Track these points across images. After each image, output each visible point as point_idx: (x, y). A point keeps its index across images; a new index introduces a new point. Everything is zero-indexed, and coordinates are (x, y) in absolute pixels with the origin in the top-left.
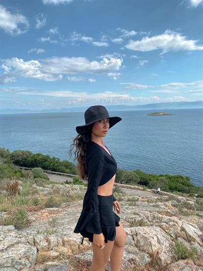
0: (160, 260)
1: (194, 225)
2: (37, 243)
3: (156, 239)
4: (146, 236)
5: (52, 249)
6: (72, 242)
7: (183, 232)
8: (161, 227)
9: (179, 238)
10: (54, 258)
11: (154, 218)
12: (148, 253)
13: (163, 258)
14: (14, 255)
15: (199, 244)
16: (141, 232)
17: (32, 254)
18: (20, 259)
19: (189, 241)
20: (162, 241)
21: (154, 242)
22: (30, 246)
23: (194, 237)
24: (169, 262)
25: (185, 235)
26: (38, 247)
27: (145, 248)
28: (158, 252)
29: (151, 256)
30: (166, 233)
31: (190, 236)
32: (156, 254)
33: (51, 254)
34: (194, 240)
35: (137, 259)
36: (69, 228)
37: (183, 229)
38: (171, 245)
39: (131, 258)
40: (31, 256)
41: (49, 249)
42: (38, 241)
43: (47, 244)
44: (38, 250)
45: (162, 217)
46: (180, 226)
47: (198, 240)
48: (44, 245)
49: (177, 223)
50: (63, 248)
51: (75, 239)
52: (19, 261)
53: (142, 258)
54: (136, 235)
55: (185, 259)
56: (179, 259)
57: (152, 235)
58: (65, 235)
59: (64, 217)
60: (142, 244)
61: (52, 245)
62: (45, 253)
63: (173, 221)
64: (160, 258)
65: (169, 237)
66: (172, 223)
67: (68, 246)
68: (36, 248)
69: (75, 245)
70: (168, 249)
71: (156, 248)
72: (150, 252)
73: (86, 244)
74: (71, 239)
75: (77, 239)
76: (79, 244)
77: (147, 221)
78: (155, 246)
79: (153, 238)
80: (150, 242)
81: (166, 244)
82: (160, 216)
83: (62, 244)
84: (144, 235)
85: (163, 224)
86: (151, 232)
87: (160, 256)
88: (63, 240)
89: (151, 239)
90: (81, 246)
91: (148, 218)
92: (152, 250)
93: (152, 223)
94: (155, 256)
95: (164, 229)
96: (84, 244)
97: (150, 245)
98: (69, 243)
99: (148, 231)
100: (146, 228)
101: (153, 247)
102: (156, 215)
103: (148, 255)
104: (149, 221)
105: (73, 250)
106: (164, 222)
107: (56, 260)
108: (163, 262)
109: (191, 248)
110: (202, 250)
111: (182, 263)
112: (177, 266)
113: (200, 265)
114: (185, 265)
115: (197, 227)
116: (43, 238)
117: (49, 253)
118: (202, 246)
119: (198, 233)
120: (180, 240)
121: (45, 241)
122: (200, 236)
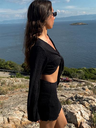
3: (79, 113)
4: (72, 111)
6: (15, 120)
8: (82, 105)
11: (76, 97)
12: (74, 124)
13: (85, 126)
16: (68, 109)
20: (83, 114)
21: (78, 115)
27: (72, 120)
28: (81, 122)
30: (87, 108)
32: (80, 124)
36: (13, 109)
38: (90, 117)
45: (82, 97)
49: (94, 101)
50: (9, 124)
51: (17, 117)
53: (70, 127)
57: (76, 111)
58: (9, 115)
59: (10, 101)
63: (91, 99)
64: (83, 126)
65: (89, 111)
66: (90, 101)
67: (12, 123)
69: (17, 121)
70: (88, 119)
71: (80, 120)
72: (75, 123)
73: (26, 121)
74: (14, 117)
75: (19, 117)
76: (21, 120)
77: (71, 100)
78: (79, 118)
79: (77, 113)
80: (75, 116)
81: (87, 116)
82: (81, 96)
83: (7, 121)
84: (70, 111)
85: (84, 102)
86: (76, 108)
87: (83, 125)
88: (8, 119)
89: (76, 113)
90: (22, 122)
91: (72, 98)
92: (77, 121)
93: (75, 102)
94: (79, 125)
95: (85, 105)
96: (24, 121)
97: (75, 118)
98: (13, 120)
99: (74, 108)
100: (72, 106)
101: (77, 119)
102: (78, 95)
103: (74, 125)
104: (73, 100)
105: (16, 126)
106: (85, 100)
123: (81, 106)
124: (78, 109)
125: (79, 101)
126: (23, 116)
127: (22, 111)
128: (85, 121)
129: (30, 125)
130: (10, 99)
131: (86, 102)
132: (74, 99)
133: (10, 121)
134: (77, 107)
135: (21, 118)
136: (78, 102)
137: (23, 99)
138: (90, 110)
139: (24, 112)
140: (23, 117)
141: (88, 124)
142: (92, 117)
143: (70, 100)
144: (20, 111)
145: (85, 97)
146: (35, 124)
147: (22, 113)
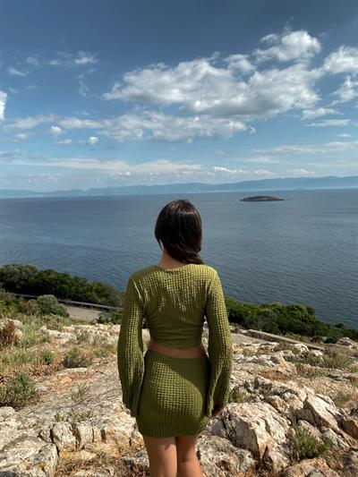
0: (271, 461)
1: (326, 397)
2: (57, 438)
3: (263, 424)
4: (245, 419)
5: (83, 448)
6: (118, 434)
7: (308, 412)
8: (270, 403)
9: (302, 422)
10: (88, 464)
11: (256, 385)
12: (250, 450)
13: (276, 458)
14: (17, 462)
15: (335, 431)
16: (238, 413)
17: (50, 459)
18: (28, 468)
19: (319, 427)
20: (272, 428)
21: (260, 430)
22: (44, 444)
23: (327, 419)
24: (285, 465)
25: (312, 418)
26: (60, 446)
27: (245, 441)
28: (267, 448)
29: (255, 454)
30: (280, 412)
31: (320, 418)
32: (263, 451)
33: (83, 457)
34: (327, 424)
35: (232, 462)
36: (108, 406)
37: (307, 406)
38: (288, 436)
39: (222, 459)
40: (48, 463)
41: (78, 446)
42: (57, 433)
43: (74, 438)
44: (58, 451)
45: (271, 384)
46: (303, 400)
47: (334, 423)
48: (69, 441)
49: (297, 394)
50: (104, 445)
51: (123, 429)
52: (27, 472)
53: (241, 458)
54: (230, 419)
55: (312, 458)
56: (302, 458)
57: (256, 419)
58: (104, 422)
60: (239, 433)
61: (83, 440)
62: (72, 455)
63: (291, 391)
64: (270, 458)
65: (285, 421)
66: (287, 395)
67: (111, 441)
68: (55, 447)
69: (123, 439)
70: (284, 441)
71: (263, 441)
72: (254, 448)
74: (115, 428)
75: (127, 428)
76: (130, 436)
77: (245, 391)
78: (261, 437)
79: (258, 424)
80: (253, 431)
81: (280, 433)
82: (268, 381)
83: (100, 437)
84: (242, 418)
85: (273, 397)
86: (254, 413)
87: (270, 454)
88: (103, 431)
89: (254, 425)
90: (134, 440)
91: (246, 386)
92: (258, 445)
93: (253, 395)
94: (262, 455)
95: (275, 406)
97: (254, 435)
98: (113, 436)
99: (250, 412)
100: (246, 406)
101: (259, 440)
102: (262, 380)
103: (249, 454)
104: (249, 391)
105: (119, 449)
106: (275, 393)
107: (91, 467)
108: (275, 465)
109: (321, 438)
110: (341, 440)
111: (307, 464)
112: (299, 471)
113: (337, 469)
114: (313, 468)
115: (330, 401)
116: (66, 429)
117: (77, 454)
118: (339, 434)
119: (333, 412)
120: (304, 424)
121: (71, 433)
122: (336, 417)
124: (260, 415)
125: (262, 393)
128: (276, 445)
131: (277, 397)
133: (107, 436)
134: (256, 410)
136: (261, 396)
138: (288, 418)
140: (135, 428)
141: (286, 454)
142: (291, 435)
143: (242, 390)
145: (277, 384)
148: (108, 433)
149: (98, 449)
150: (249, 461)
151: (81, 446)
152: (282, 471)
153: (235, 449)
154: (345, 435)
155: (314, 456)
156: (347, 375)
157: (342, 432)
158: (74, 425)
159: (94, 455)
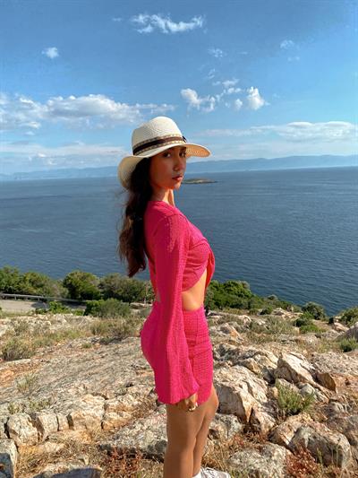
0: (259, 423)
1: (298, 354)
2: (14, 432)
3: (245, 387)
4: (227, 384)
5: (47, 439)
6: (87, 418)
7: (285, 369)
8: (246, 367)
9: (280, 381)
10: (56, 456)
11: (223, 351)
12: (235, 415)
15: (312, 385)
16: (218, 379)
17: (9, 457)
19: (296, 383)
20: (254, 390)
21: (244, 393)
23: (303, 374)
24: (272, 424)
25: (288, 375)
26: (19, 441)
27: (230, 407)
28: (252, 410)
29: (242, 418)
30: (256, 374)
31: (297, 374)
32: (250, 413)
33: (48, 450)
34: (304, 379)
35: (220, 429)
37: (283, 364)
38: (269, 395)
40: (7, 462)
41: (41, 438)
42: (14, 426)
43: (35, 430)
44: (17, 447)
45: (238, 349)
46: (276, 361)
47: (309, 378)
48: (30, 433)
49: (266, 356)
50: (72, 432)
51: (92, 412)
53: (228, 424)
55: (297, 413)
56: (288, 415)
57: (238, 382)
58: (69, 408)
59: (45, 373)
61: (47, 432)
62: (34, 449)
63: (259, 353)
64: (257, 420)
65: (263, 381)
66: (258, 357)
67: (80, 427)
68: (13, 443)
69: (94, 422)
70: (265, 401)
71: (248, 404)
72: (239, 412)
73: (116, 418)
74: (83, 412)
75: (97, 410)
76: (101, 418)
78: (246, 400)
79: (241, 387)
80: (238, 394)
81: (261, 393)
82: (233, 347)
83: (67, 425)
84: (224, 383)
85: (248, 360)
86: (235, 377)
87: (257, 415)
88: (69, 418)
89: (238, 389)
90: (106, 422)
92: (244, 408)
93: (221, 362)
94: (248, 418)
95: (250, 369)
96: (111, 419)
97: (239, 399)
98: (81, 421)
99: (230, 376)
100: (224, 371)
101: (244, 403)
102: (226, 346)
103: (236, 419)
104: (216, 359)
105: (91, 434)
106: (244, 357)
107: (61, 459)
108: (263, 426)
109: (301, 393)
110: (319, 393)
111: (294, 421)
112: (287, 429)
113: (322, 421)
114: (301, 424)
115: (303, 357)
116: (24, 420)
117: (41, 447)
118: (316, 387)
119: (307, 367)
120: (282, 382)
121: (31, 424)
122: (310, 372)
123: (245, 370)
124: (241, 378)
125: (230, 359)
126: (106, 407)
127: (97, 394)
128: (260, 405)
129: (126, 428)
130: (46, 369)
131: (252, 359)
132: (218, 356)
133: (75, 422)
134: (236, 374)
135: (102, 412)
136: (229, 362)
137: (80, 366)
138: (265, 379)
139: (103, 396)
140: (105, 409)
141: (269, 413)
142: (272, 395)
144: (93, 394)
145: (244, 349)
146: (140, 425)
147: (100, 401)
148: (77, 419)
149: (66, 437)
150: (237, 426)
151: (45, 437)
152: (270, 431)
153: (220, 415)
154: (322, 388)
155: (299, 411)
156: (293, 338)
157: (319, 386)
158: (33, 416)
159: (62, 446)
